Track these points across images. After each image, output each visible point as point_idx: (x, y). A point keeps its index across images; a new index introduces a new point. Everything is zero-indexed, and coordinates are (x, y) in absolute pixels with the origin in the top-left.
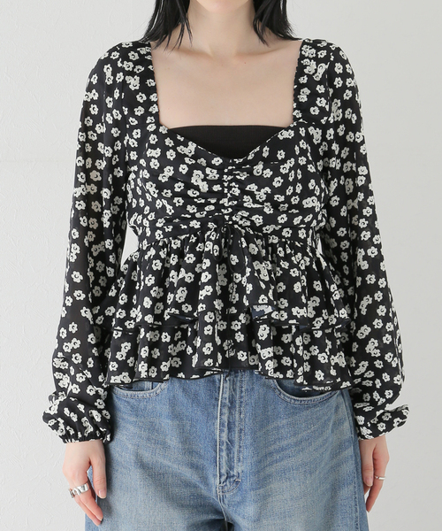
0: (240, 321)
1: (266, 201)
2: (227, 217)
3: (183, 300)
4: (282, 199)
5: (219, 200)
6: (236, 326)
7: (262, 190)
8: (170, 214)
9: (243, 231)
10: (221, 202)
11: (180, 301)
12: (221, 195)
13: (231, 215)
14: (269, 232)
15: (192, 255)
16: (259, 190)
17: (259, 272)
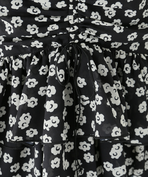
0: (90, 143)
1: (116, 17)
2: (72, 36)
3: (26, 126)
4: (134, 14)
5: (63, 18)
6: (85, 146)
7: (113, 6)
8: (9, 33)
9: (91, 50)
10: (66, 20)
11: (23, 128)
12: (66, 12)
13: (77, 33)
14: (117, 47)
15: (34, 80)
16: (108, 5)
17: (109, 95)
